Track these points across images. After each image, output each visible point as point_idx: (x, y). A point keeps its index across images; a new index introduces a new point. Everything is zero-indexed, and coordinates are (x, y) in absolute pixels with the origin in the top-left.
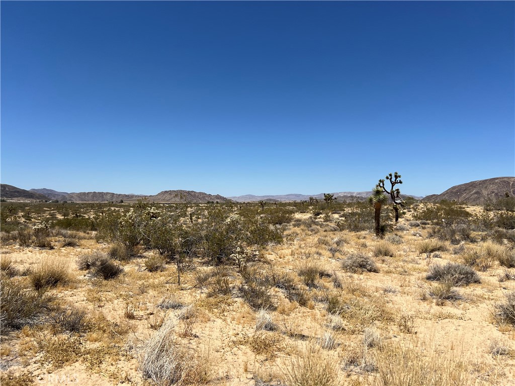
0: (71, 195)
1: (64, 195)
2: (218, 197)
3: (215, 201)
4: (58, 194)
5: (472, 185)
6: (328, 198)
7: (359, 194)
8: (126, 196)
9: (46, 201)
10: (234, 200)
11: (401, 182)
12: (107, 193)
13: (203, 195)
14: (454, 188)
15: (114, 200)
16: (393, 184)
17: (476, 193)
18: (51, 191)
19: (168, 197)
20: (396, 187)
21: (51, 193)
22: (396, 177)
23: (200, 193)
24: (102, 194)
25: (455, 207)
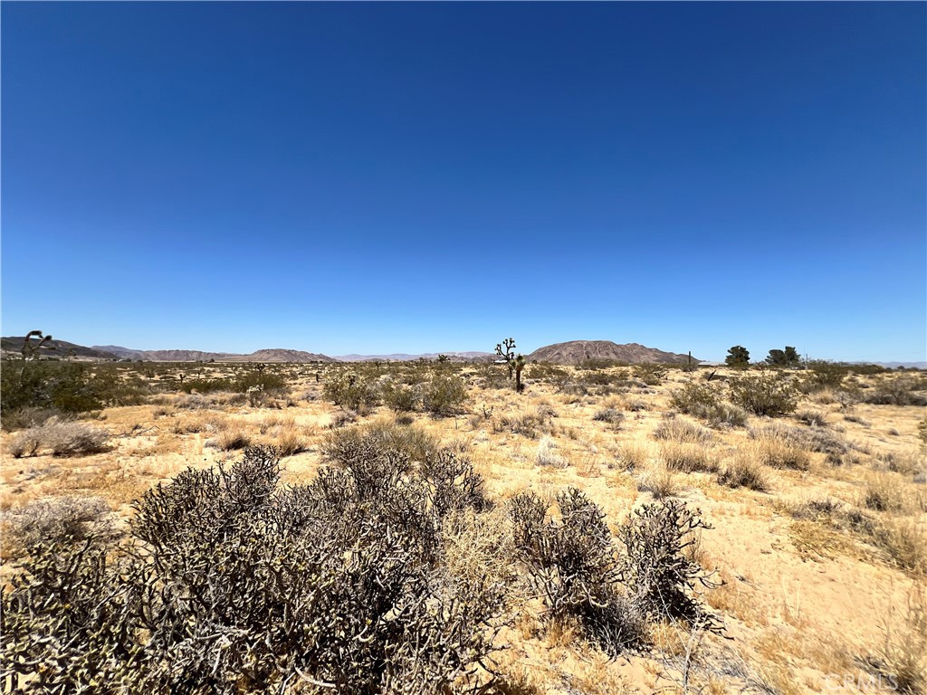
0: (147, 354)
1: (137, 354)
2: (321, 356)
3: (319, 361)
4: (130, 352)
5: (555, 347)
6: (442, 359)
7: (460, 354)
8: (216, 355)
9: (115, 360)
10: (338, 360)
11: (514, 346)
12: (194, 352)
13: (305, 355)
14: (540, 349)
15: (202, 359)
16: (508, 348)
17: (558, 354)
18: (120, 348)
19: (265, 356)
20: (511, 350)
21: (122, 351)
22: (511, 342)
23: (302, 352)
24: (187, 353)
25: (554, 367)
